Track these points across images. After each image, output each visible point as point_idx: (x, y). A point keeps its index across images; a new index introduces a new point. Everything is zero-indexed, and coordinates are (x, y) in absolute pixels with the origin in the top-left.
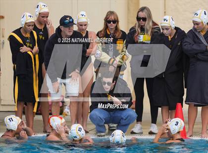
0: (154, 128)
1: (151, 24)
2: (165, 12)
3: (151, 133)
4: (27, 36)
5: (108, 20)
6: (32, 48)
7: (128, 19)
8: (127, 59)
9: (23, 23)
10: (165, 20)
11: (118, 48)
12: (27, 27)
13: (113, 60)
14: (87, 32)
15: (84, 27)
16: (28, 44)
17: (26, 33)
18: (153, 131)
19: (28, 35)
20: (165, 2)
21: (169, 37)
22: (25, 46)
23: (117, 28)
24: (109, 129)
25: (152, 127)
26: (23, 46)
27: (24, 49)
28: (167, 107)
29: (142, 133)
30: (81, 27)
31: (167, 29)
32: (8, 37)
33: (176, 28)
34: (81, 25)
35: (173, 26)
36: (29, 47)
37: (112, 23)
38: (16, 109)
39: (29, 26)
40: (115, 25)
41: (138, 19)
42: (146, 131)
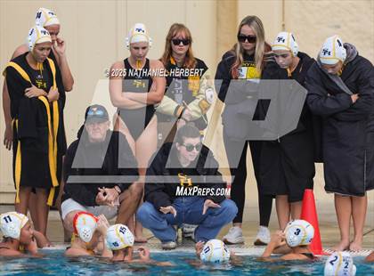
0: (265, 234)
1: (263, 47)
2: (283, 25)
3: (259, 243)
4: (38, 68)
5: (175, 38)
6: (47, 90)
7: (217, 38)
8: (209, 107)
9: (32, 44)
10: (280, 39)
11: (191, 87)
12: (38, 51)
13: (182, 108)
14: (148, 60)
15: (141, 52)
16: (40, 83)
17: (36, 62)
18: (262, 240)
19: (40, 67)
20: (283, 3)
21: (288, 70)
22: (34, 87)
23: (188, 54)
24: (183, 236)
25: (260, 233)
26: (31, 86)
27: (33, 92)
28: (285, 197)
29: (242, 243)
30: (136, 51)
31: (284, 56)
32: (4, 69)
33: (301, 55)
34: (137, 48)
35: (295, 51)
36: (42, 87)
37: (182, 44)
38: (18, 201)
39: (43, 49)
40: (185, 48)
41: (241, 38)
42: (250, 240)
